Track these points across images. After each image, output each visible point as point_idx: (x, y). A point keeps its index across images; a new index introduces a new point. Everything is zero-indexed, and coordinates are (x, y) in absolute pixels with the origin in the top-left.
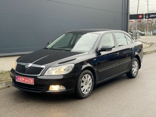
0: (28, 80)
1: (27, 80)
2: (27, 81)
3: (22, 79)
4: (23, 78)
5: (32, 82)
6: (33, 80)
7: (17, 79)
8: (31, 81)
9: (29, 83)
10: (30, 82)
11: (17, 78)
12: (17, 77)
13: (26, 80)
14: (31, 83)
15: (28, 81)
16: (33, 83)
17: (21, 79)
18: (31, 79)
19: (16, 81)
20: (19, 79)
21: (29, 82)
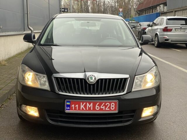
0: (104, 105)
1: (100, 105)
2: (101, 107)
3: (85, 106)
4: (88, 103)
5: (113, 108)
6: (115, 103)
7: (69, 108)
8: (112, 106)
9: (105, 110)
10: (109, 108)
11: (68, 106)
12: (68, 104)
13: (97, 107)
14: (111, 110)
15: (104, 107)
16: (115, 110)
17: (82, 106)
18: (110, 103)
19: (67, 111)
20: (77, 106)
21: (107, 109)
